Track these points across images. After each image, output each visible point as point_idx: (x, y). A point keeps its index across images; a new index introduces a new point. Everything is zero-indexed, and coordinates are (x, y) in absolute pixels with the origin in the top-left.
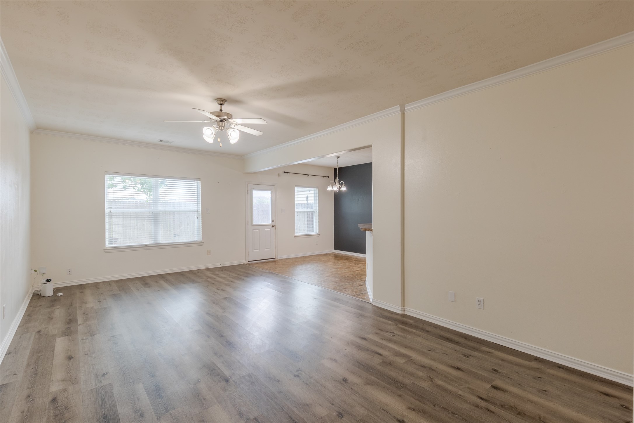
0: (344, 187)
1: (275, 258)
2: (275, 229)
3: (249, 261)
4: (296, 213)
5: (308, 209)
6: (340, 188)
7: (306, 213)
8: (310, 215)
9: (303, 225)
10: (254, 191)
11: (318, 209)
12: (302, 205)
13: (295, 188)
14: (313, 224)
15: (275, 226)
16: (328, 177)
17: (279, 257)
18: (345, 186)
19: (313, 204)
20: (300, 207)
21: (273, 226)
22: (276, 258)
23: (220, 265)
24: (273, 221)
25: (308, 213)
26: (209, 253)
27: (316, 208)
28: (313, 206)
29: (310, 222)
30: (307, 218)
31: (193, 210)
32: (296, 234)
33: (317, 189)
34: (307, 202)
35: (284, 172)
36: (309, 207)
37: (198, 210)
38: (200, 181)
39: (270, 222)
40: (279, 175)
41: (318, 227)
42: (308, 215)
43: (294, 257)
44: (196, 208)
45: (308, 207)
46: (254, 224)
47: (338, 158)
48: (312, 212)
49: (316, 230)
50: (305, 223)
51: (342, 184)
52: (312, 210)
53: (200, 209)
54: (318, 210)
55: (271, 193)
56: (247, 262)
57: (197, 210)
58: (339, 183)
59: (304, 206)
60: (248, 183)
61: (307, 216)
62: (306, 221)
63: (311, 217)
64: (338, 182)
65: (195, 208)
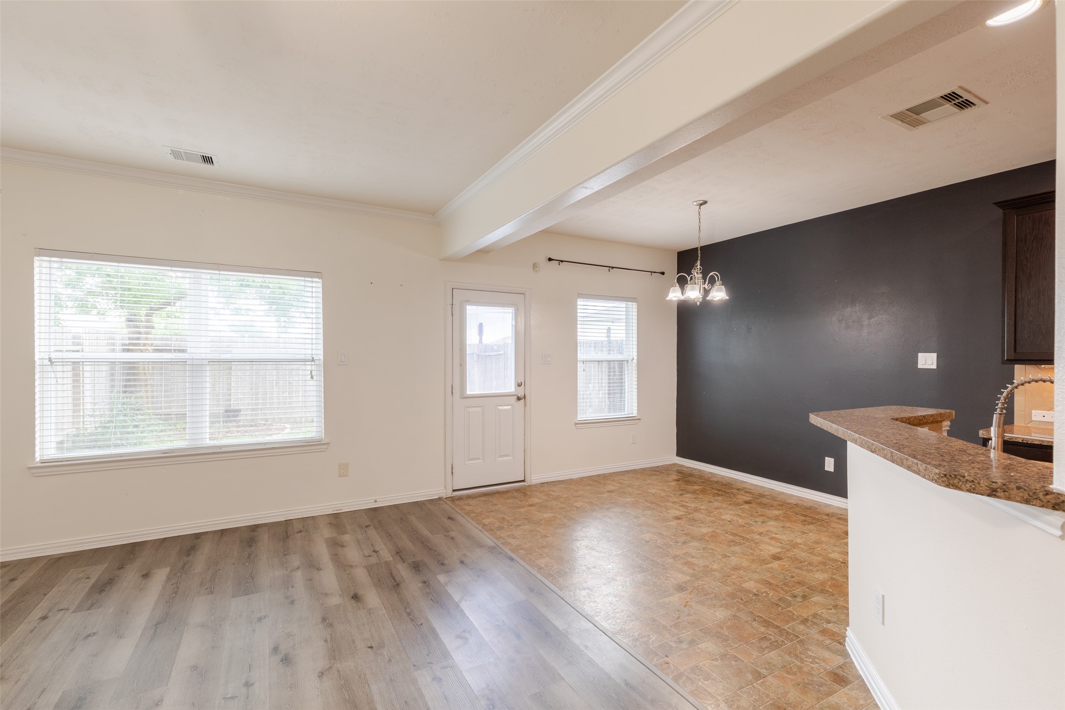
0: (719, 290)
1: (523, 481)
2: (525, 405)
3: (454, 491)
4: (579, 365)
5: (610, 354)
6: (706, 292)
7: (605, 365)
8: (614, 368)
9: (599, 390)
10: (468, 307)
11: (635, 355)
12: (596, 345)
13: (578, 300)
14: (622, 392)
15: (525, 398)
16: (663, 273)
17: (535, 478)
18: (723, 287)
19: (624, 343)
20: (592, 349)
21: (519, 399)
22: (528, 479)
23: (376, 501)
24: (519, 385)
25: (610, 365)
26: (343, 471)
27: (631, 352)
28: (624, 346)
29: (615, 388)
30: (609, 376)
31: (303, 357)
32: (581, 417)
33: (634, 304)
34: (609, 337)
35: (550, 259)
36: (613, 350)
37: (314, 356)
38: (321, 280)
39: (510, 387)
40: (535, 266)
41: (635, 401)
42: (609, 368)
43: (575, 476)
44: (309, 352)
45: (609, 350)
46: (468, 393)
47: (701, 205)
48: (621, 362)
49: (631, 407)
50: (604, 385)
51: (712, 281)
52: (620, 357)
53: (319, 354)
54: (635, 358)
55: (514, 312)
56: (450, 493)
57: (310, 357)
58: (704, 278)
59: (602, 347)
60: (454, 287)
61: (609, 372)
62: (605, 381)
63: (617, 373)
64: (700, 275)
65: (306, 352)
